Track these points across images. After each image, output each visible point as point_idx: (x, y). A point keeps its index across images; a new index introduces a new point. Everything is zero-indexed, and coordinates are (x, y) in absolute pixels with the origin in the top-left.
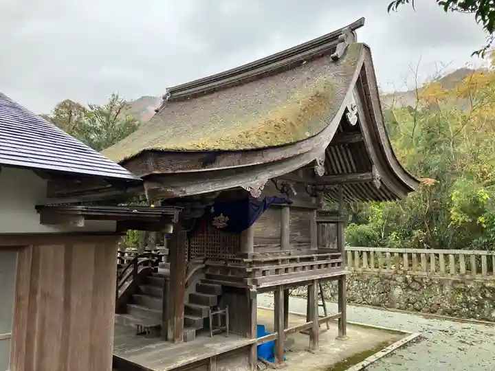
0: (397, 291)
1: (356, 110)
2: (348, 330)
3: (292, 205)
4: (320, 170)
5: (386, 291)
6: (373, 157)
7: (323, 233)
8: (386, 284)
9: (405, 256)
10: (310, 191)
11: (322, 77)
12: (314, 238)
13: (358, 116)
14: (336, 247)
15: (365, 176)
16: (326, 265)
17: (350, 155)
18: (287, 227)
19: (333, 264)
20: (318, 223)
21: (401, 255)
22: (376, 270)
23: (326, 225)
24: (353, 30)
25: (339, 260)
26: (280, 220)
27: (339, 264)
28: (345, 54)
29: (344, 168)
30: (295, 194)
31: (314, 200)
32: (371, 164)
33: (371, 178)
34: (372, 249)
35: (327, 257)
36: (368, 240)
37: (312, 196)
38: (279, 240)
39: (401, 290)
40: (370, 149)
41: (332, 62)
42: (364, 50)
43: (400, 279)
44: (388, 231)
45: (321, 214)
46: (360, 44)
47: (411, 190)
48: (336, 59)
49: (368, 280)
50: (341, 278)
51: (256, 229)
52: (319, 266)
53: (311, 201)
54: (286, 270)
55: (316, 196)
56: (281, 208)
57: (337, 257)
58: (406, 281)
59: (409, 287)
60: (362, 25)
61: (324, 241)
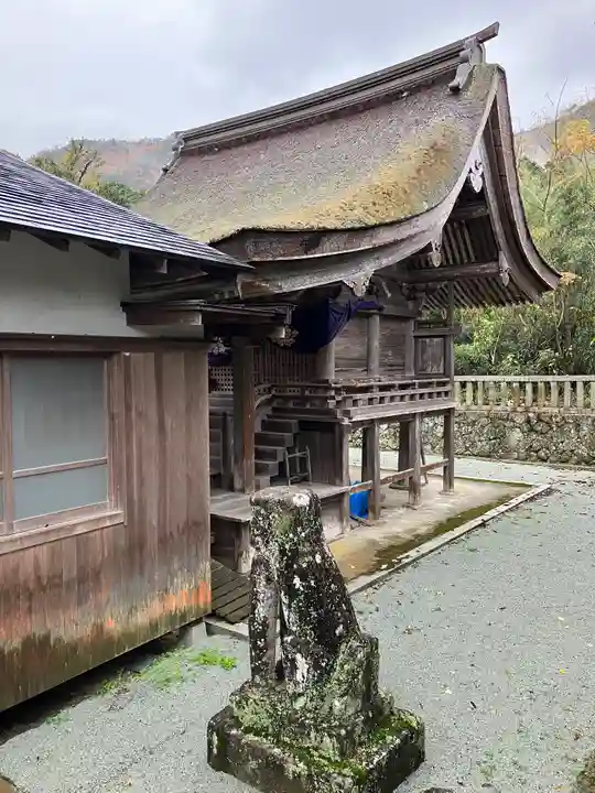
0: (516, 436)
1: (481, 170)
2: (456, 484)
3: (385, 312)
4: (436, 258)
5: (501, 437)
6: (501, 240)
7: (423, 352)
8: (499, 425)
9: (529, 388)
10: (406, 292)
11: (438, 120)
12: (410, 360)
13: (484, 179)
14: (442, 371)
15: (489, 268)
16: (430, 395)
17: (467, 237)
18: (376, 343)
19: (439, 394)
20: (415, 337)
21: (522, 385)
22: (485, 407)
23: (428, 340)
24: (481, 42)
25: (448, 388)
26: (368, 334)
27: (446, 393)
28: (469, 82)
29: (457, 256)
30: (389, 295)
31: (411, 305)
32: (497, 249)
33: (494, 271)
34: (480, 378)
35: (430, 383)
36: (473, 366)
37: (409, 298)
38: (364, 363)
39: (521, 434)
40: (498, 228)
41: (449, 95)
42: (497, 77)
43: (520, 419)
44: (501, 352)
45: (420, 325)
46: (492, 65)
47: (548, 288)
48: (456, 91)
49: (474, 422)
50: (448, 413)
51: (338, 346)
52: (422, 395)
53: (407, 306)
54: (382, 399)
55: (415, 299)
56: (369, 316)
57: (444, 384)
58: (528, 421)
59: (532, 430)
60: (495, 35)
61: (424, 362)
